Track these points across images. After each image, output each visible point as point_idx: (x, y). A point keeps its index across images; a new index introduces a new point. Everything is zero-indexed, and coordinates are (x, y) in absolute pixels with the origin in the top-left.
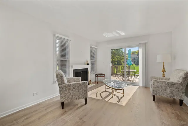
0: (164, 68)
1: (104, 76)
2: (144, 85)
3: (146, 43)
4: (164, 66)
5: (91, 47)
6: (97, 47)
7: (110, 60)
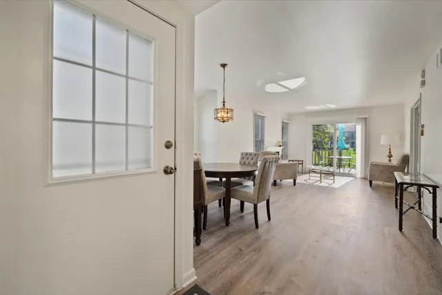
0: (390, 152)
1: (302, 164)
2: (363, 176)
3: (366, 118)
4: (390, 149)
5: (283, 122)
6: (289, 120)
7: (311, 138)
